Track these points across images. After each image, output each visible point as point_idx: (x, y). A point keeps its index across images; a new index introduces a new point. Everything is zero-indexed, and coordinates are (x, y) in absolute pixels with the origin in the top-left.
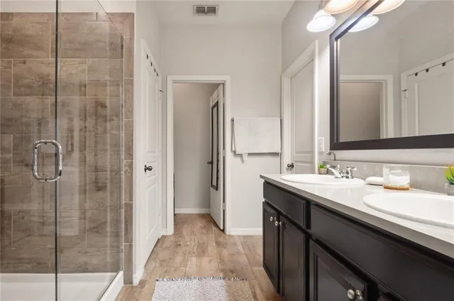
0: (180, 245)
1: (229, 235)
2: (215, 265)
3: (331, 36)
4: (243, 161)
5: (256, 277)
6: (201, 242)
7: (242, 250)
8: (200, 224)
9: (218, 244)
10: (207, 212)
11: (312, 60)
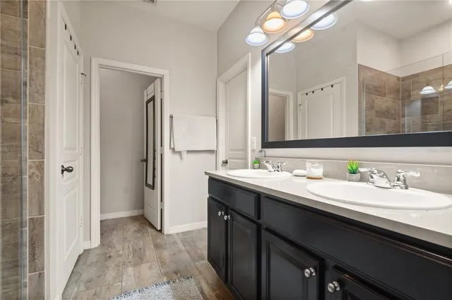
0: (110, 257)
1: (168, 235)
2: (156, 270)
3: (263, 51)
4: (181, 158)
5: (200, 272)
6: (136, 248)
7: (183, 248)
8: (132, 227)
9: (157, 246)
10: (141, 213)
11: (246, 69)
